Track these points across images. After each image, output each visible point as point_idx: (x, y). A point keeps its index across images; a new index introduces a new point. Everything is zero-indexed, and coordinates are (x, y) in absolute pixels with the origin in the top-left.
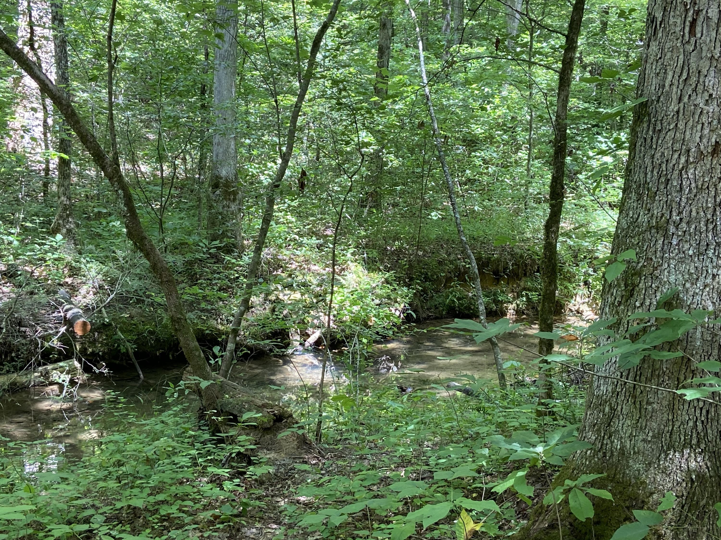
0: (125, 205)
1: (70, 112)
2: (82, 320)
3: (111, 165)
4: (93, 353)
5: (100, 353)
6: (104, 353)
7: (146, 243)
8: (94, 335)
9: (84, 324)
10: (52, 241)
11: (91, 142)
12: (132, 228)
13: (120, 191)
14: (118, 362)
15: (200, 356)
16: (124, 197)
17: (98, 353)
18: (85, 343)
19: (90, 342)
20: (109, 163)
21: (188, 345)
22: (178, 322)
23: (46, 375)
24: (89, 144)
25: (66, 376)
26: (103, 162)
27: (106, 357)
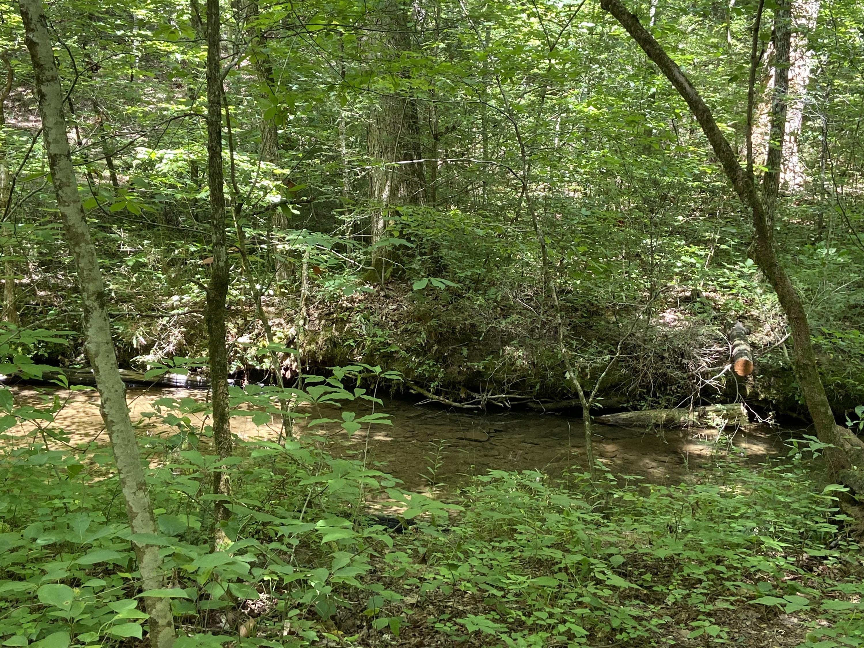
0: (755, 225)
1: (705, 117)
2: (745, 358)
3: (742, 178)
4: (765, 400)
5: (774, 402)
6: (778, 401)
7: (776, 271)
8: (770, 379)
9: (746, 363)
10: (743, 267)
11: (724, 152)
12: (761, 252)
13: (749, 209)
14: (795, 415)
15: (826, 413)
16: (754, 215)
17: (771, 401)
18: (758, 388)
19: (763, 387)
20: (741, 176)
21: (813, 398)
22: (804, 369)
23: (703, 415)
24: (721, 154)
25: (723, 420)
26: (734, 174)
27: (781, 406)
